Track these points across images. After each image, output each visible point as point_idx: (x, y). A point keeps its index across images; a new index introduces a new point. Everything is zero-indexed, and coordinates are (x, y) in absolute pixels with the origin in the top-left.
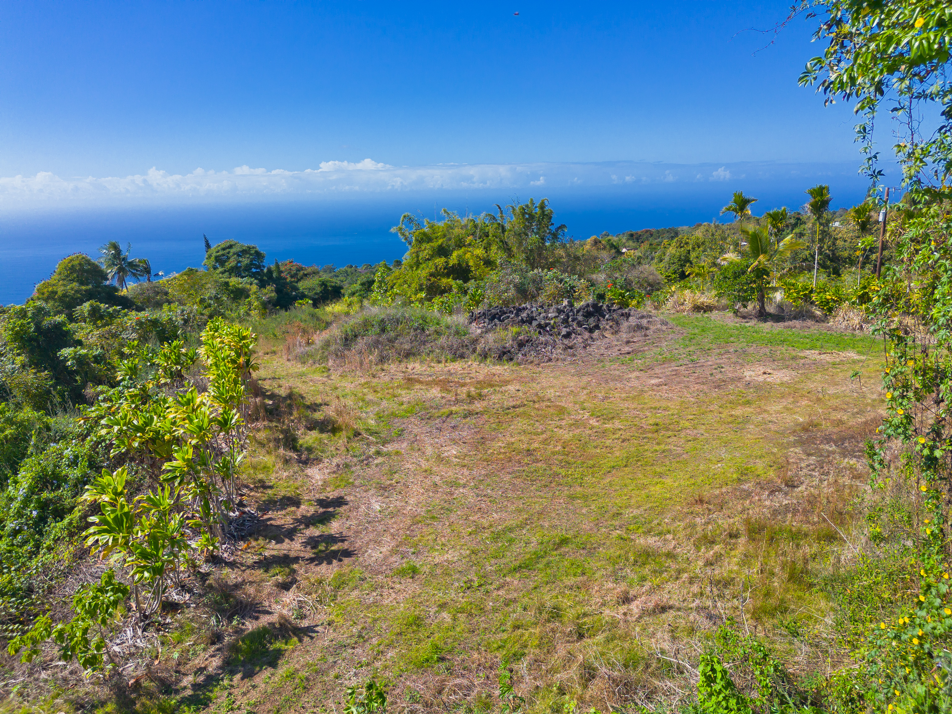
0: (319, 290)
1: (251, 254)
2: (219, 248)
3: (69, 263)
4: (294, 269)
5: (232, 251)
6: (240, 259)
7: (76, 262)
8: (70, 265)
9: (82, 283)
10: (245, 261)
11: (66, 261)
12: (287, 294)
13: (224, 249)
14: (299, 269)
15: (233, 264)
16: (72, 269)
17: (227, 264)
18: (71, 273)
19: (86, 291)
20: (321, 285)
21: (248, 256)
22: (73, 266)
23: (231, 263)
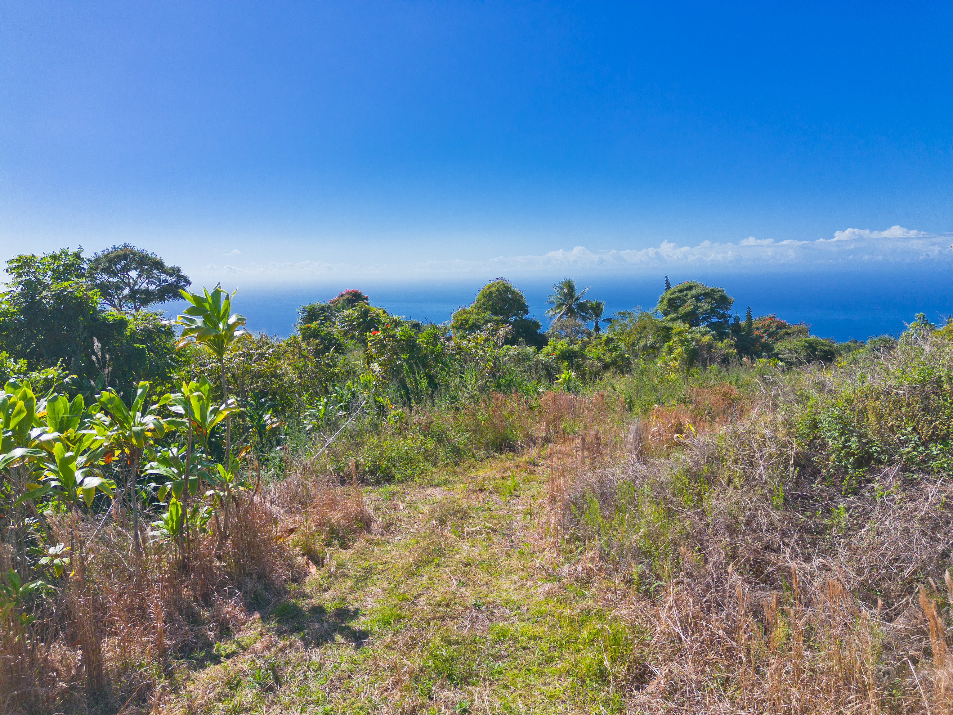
0: (802, 353)
1: (714, 299)
2: (676, 290)
3: (488, 289)
4: (774, 326)
6: (699, 304)
11: (486, 287)
12: (755, 353)
13: (680, 291)
14: (781, 327)
15: (689, 309)
16: (489, 296)
17: (681, 309)
18: (487, 301)
20: (807, 347)
21: (709, 300)
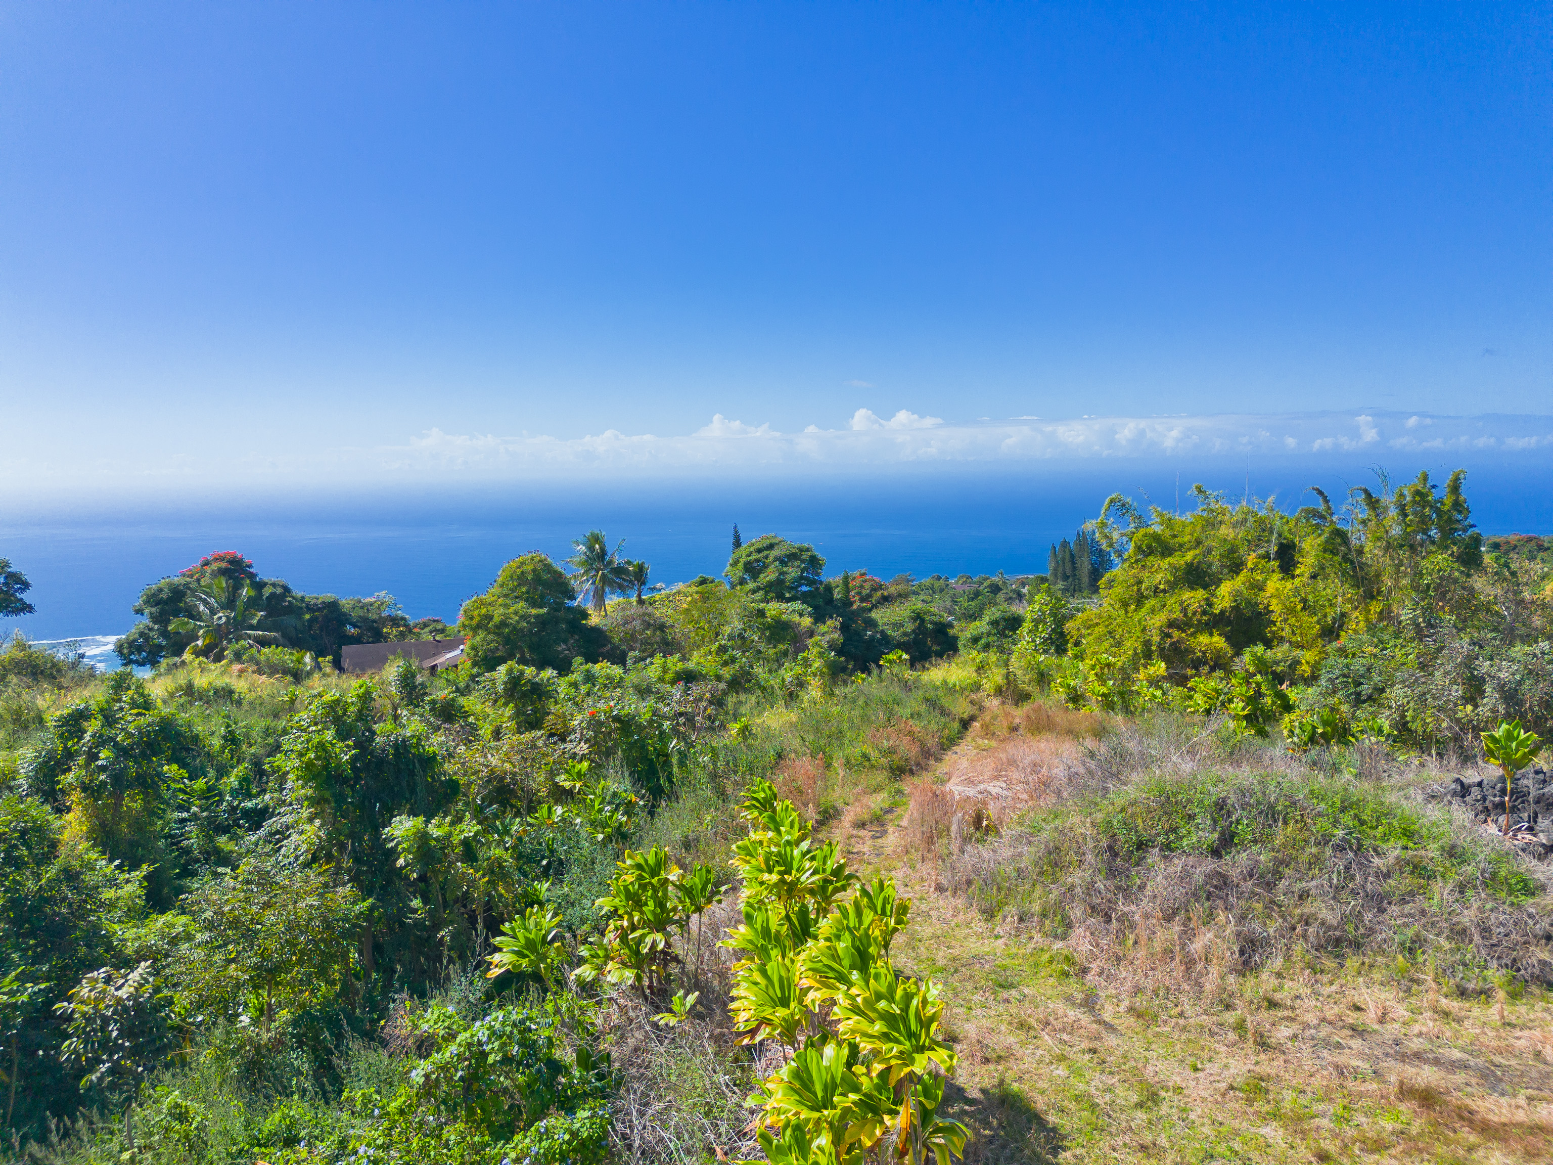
0: (909, 627)
1: (802, 561)
2: (752, 549)
3: (518, 567)
5: (774, 553)
7: (529, 568)
8: (519, 571)
9: (534, 604)
10: (792, 572)
11: (514, 565)
12: (857, 633)
13: (759, 551)
14: (875, 587)
15: (773, 576)
16: (521, 579)
17: (762, 576)
18: (519, 585)
19: (537, 616)
20: (914, 619)
21: (797, 563)
22: (523, 573)
23: (770, 575)
